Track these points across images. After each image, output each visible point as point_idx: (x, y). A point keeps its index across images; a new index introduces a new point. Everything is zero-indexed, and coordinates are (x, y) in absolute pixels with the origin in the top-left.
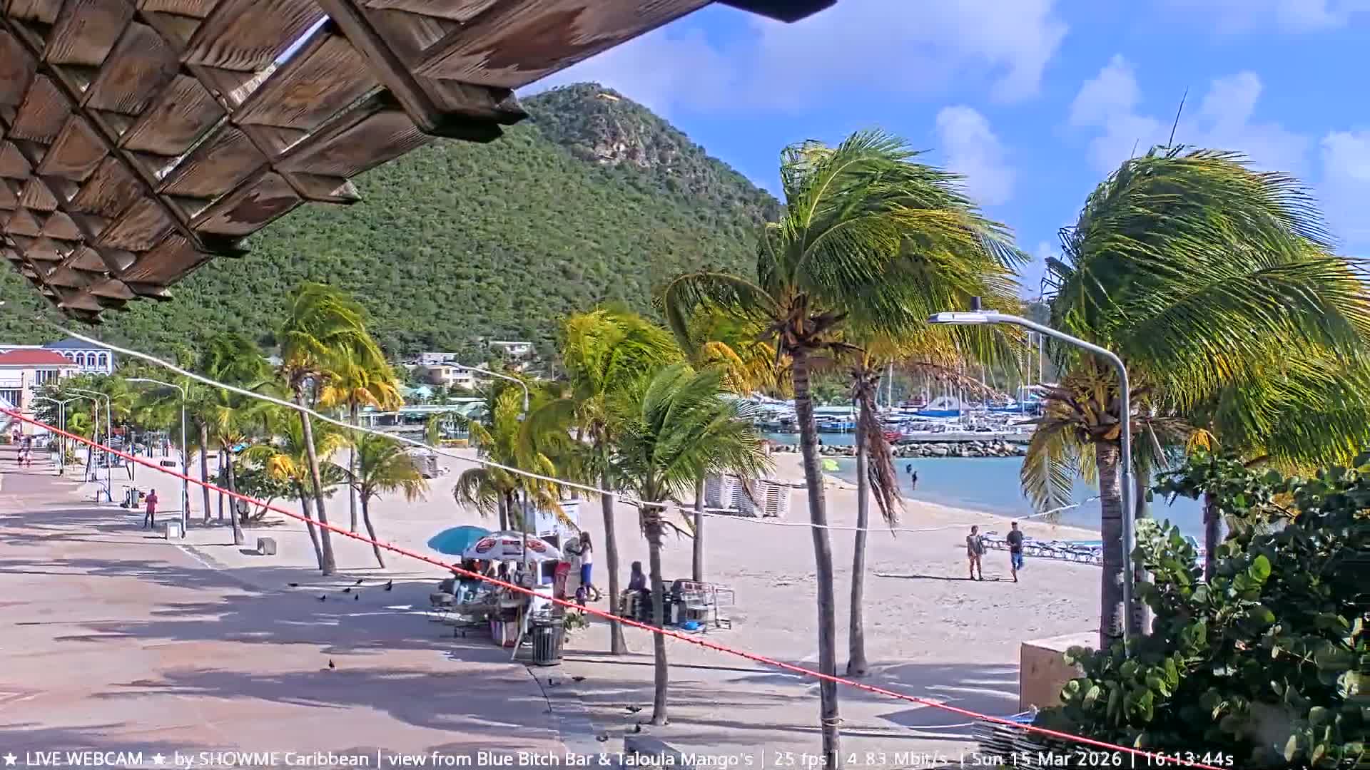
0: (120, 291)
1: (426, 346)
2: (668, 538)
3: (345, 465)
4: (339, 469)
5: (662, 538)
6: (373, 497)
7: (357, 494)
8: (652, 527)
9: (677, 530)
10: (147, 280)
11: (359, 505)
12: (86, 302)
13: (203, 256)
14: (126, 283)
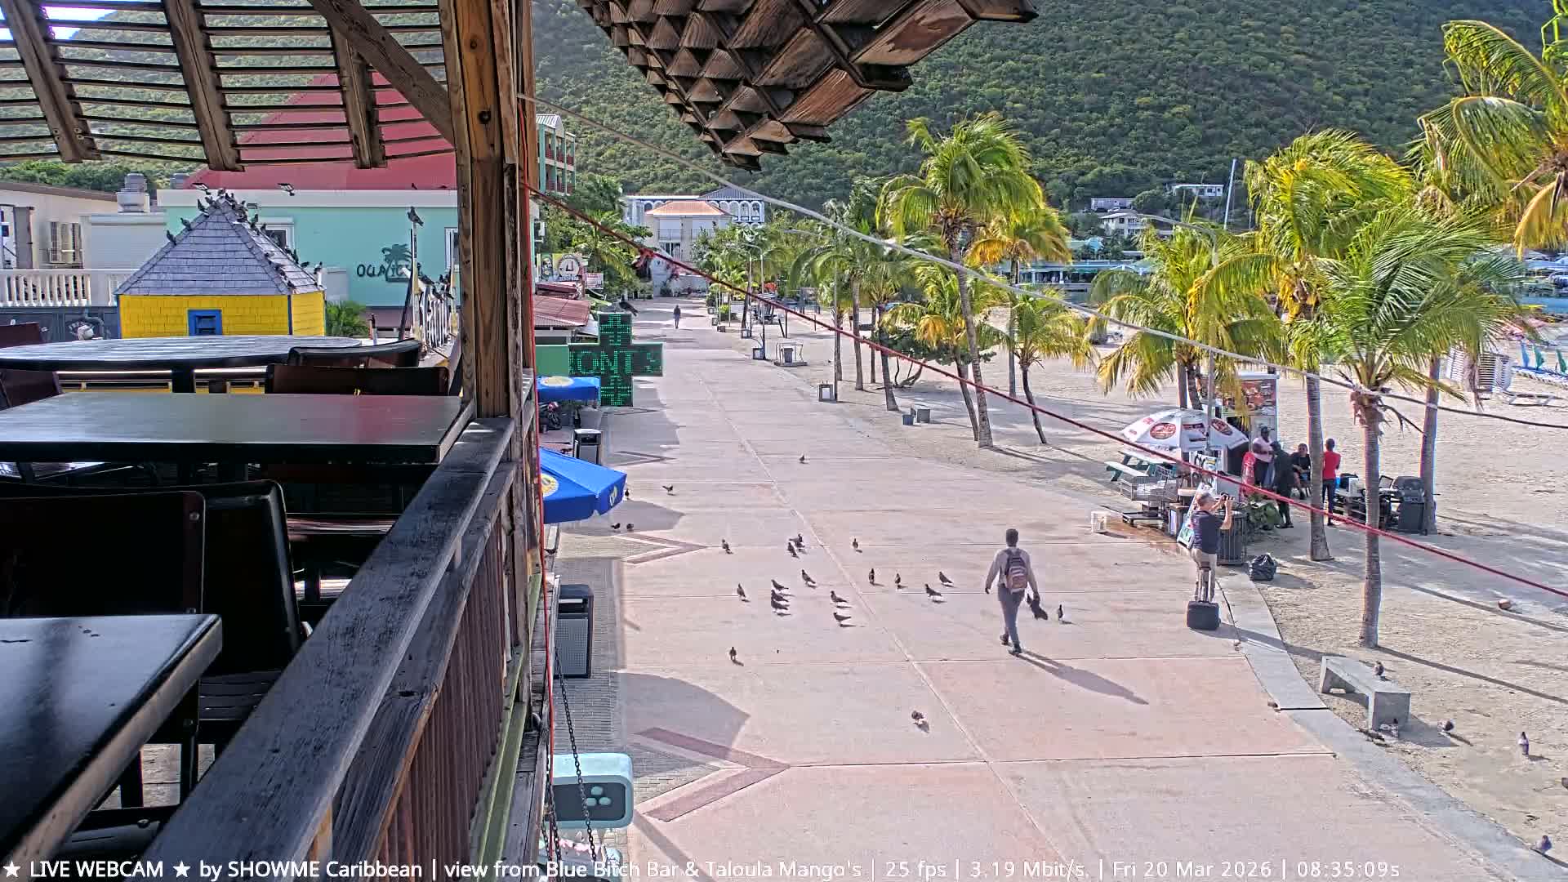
0: (781, 134)
1: (1096, 192)
2: (1389, 428)
3: (1003, 328)
4: (997, 333)
5: (1381, 426)
6: (1034, 364)
7: (1017, 360)
8: (1369, 411)
9: (1400, 417)
10: (806, 120)
11: (1019, 372)
12: (745, 146)
13: (863, 91)
14: (784, 124)
